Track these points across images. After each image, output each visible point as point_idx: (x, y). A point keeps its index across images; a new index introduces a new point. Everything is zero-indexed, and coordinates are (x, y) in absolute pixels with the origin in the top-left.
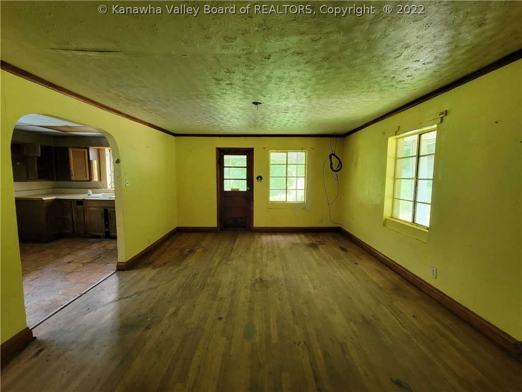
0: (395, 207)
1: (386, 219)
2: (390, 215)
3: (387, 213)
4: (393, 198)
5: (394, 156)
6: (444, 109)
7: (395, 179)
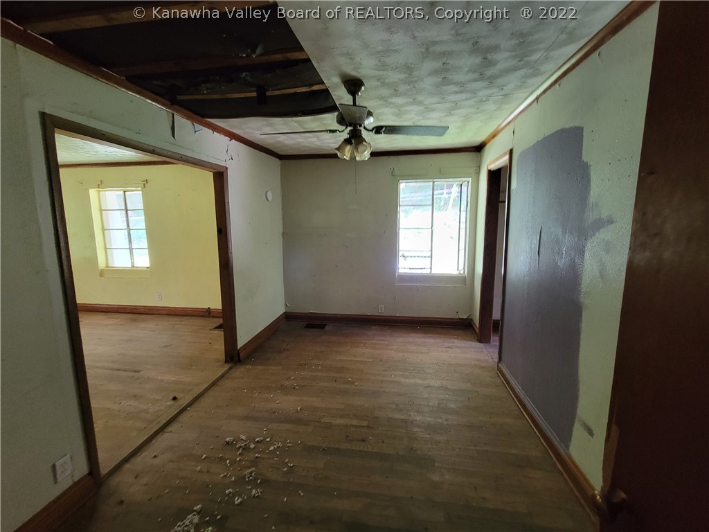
0: (109, 257)
1: (102, 270)
2: (105, 266)
3: (102, 263)
4: (106, 249)
5: (98, 207)
6: (145, 179)
7: (104, 230)
